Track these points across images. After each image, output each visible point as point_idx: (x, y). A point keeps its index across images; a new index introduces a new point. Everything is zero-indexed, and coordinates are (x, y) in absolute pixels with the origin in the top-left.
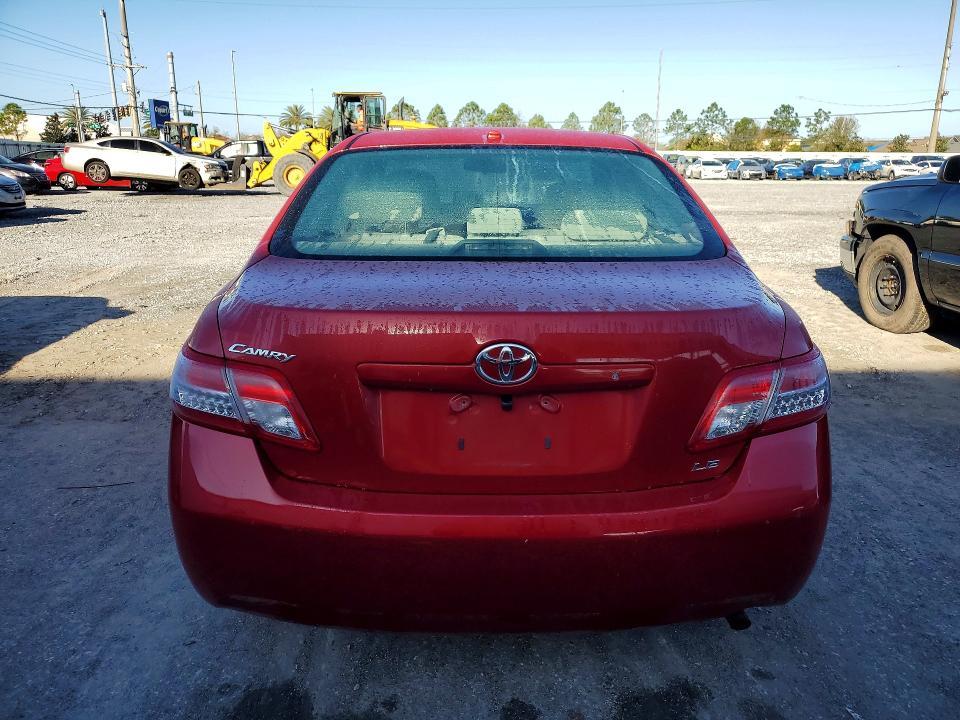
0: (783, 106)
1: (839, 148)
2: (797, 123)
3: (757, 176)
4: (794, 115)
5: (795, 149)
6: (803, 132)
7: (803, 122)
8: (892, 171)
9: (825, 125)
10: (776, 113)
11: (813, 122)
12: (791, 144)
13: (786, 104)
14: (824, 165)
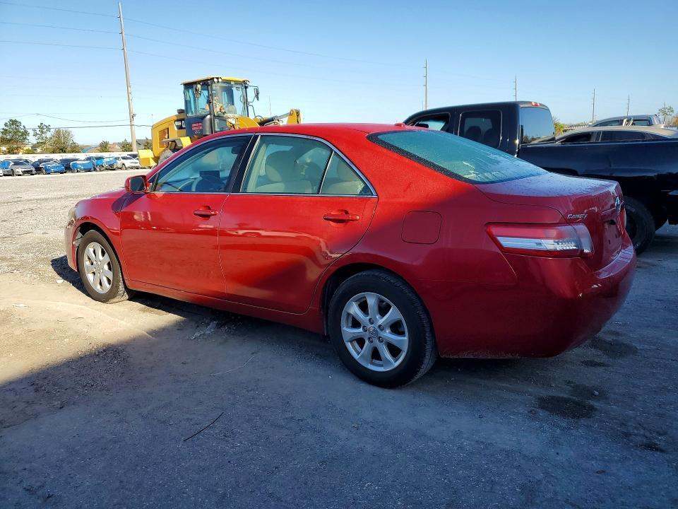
0: (11, 120)
1: (63, 150)
2: (25, 133)
3: (29, 172)
4: (22, 127)
5: (28, 152)
6: (32, 140)
7: (31, 133)
8: (123, 164)
9: (49, 135)
10: (6, 125)
11: (38, 132)
12: (25, 148)
13: (14, 119)
14: (78, 162)
